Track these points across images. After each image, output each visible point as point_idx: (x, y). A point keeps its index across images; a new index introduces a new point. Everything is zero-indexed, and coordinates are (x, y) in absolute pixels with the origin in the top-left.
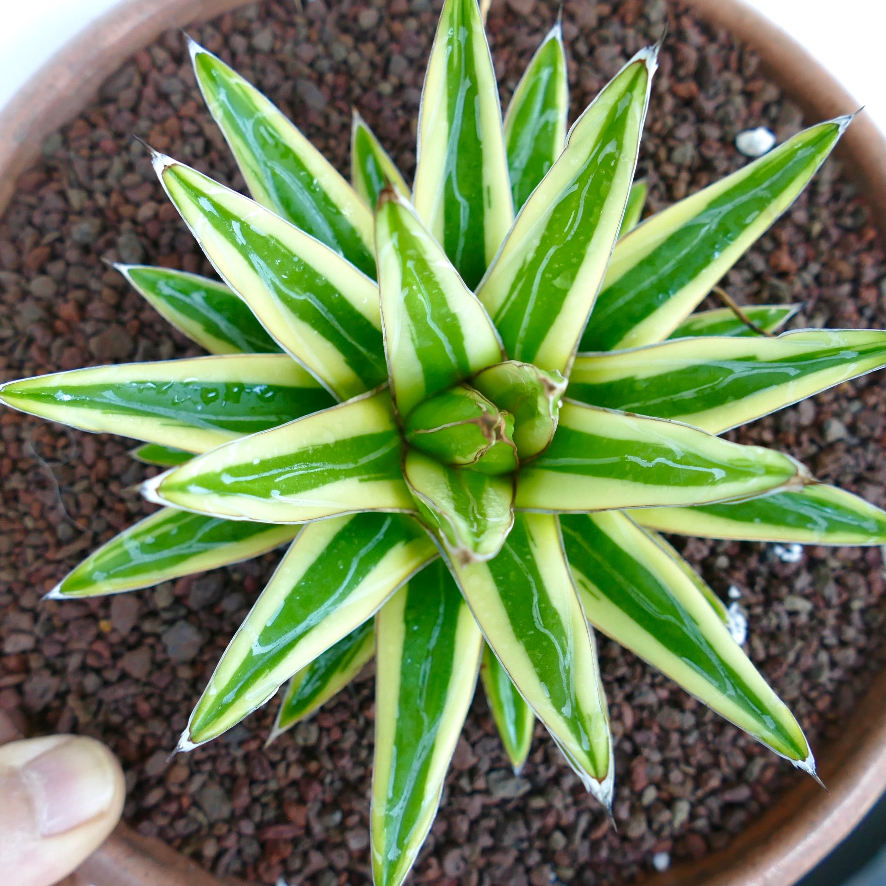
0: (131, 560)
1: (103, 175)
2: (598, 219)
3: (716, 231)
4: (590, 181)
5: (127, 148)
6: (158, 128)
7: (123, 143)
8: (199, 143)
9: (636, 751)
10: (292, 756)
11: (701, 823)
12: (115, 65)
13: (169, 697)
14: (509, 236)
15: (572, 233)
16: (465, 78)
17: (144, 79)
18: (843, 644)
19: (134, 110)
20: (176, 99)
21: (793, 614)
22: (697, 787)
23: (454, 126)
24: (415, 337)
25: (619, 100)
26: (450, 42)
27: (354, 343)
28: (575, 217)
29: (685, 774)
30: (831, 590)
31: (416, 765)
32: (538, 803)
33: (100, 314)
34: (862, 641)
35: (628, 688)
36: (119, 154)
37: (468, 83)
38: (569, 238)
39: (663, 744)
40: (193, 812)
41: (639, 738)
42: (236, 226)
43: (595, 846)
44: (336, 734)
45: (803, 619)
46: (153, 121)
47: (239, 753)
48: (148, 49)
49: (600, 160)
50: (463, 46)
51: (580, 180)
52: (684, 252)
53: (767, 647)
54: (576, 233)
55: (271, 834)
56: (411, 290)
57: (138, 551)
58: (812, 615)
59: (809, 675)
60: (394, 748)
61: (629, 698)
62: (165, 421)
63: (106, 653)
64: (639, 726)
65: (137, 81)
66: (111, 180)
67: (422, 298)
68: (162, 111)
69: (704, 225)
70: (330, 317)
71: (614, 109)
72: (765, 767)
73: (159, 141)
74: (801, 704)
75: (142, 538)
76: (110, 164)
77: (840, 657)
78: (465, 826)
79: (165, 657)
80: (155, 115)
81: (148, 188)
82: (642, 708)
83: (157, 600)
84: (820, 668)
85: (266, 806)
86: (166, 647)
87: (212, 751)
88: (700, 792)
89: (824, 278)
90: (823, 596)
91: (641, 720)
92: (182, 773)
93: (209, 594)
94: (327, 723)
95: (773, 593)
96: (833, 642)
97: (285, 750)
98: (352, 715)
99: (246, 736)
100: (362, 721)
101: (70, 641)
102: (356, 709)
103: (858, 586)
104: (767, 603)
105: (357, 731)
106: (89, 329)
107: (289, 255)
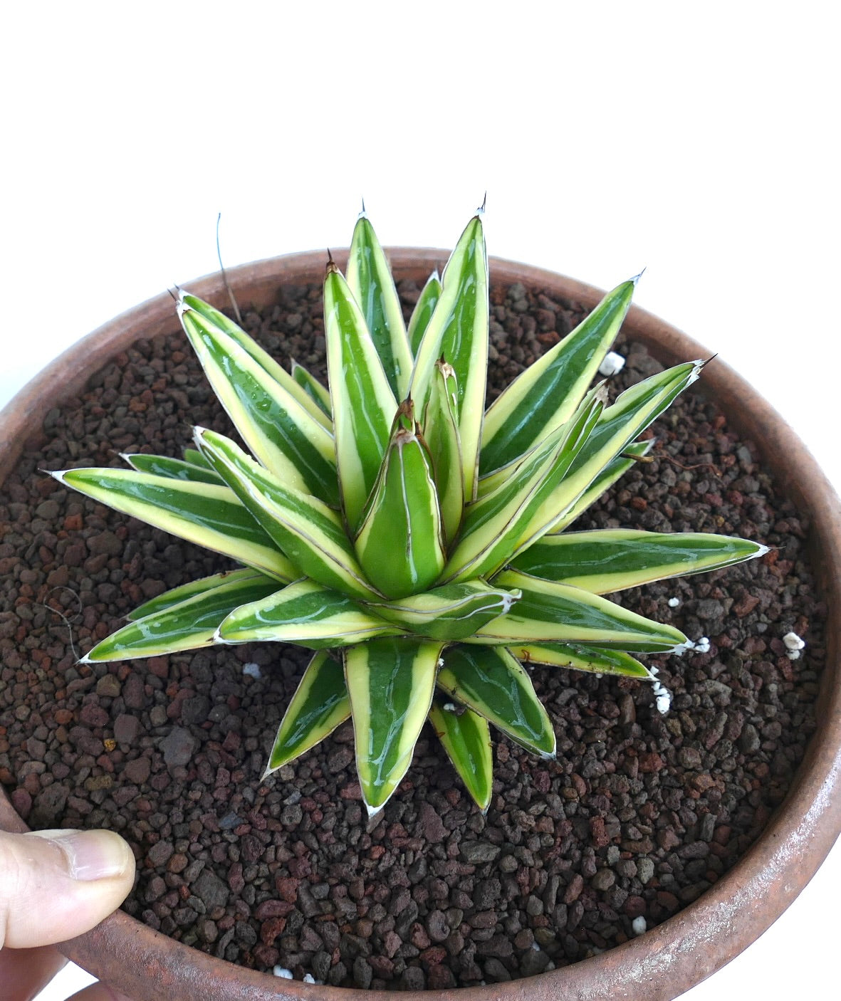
0: (144, 638)
1: (94, 431)
3: (568, 369)
4: (462, 310)
5: (112, 414)
6: (136, 398)
7: (110, 410)
8: (170, 405)
9: (594, 812)
10: (280, 840)
11: (667, 878)
12: (99, 366)
13: (167, 797)
15: (457, 353)
16: (372, 281)
17: (123, 369)
18: (768, 721)
19: (118, 387)
20: (149, 378)
21: (715, 695)
22: (658, 846)
23: (368, 317)
24: (355, 427)
25: (468, 246)
26: (359, 257)
27: (309, 467)
28: (457, 339)
29: (645, 834)
30: (744, 674)
31: (390, 738)
32: (510, 863)
34: (786, 718)
36: (106, 417)
37: (374, 285)
38: (456, 357)
39: (617, 807)
40: (192, 900)
41: (594, 802)
42: (225, 360)
43: (570, 909)
44: (318, 817)
45: (725, 699)
46: (132, 394)
47: (232, 838)
48: (126, 352)
49: (465, 292)
50: (368, 260)
51: (455, 311)
52: (549, 389)
53: (696, 724)
54: (460, 351)
55: (264, 910)
56: (349, 366)
57: (149, 632)
58: (733, 697)
59: (740, 744)
60: (370, 731)
61: (579, 770)
63: (110, 766)
64: (593, 793)
65: (118, 371)
66: (100, 433)
67: (356, 377)
68: (139, 386)
69: (559, 367)
70: (290, 442)
71: (467, 252)
72: (717, 826)
73: (137, 406)
74: (740, 773)
75: (151, 624)
76: (100, 424)
77: (767, 731)
78: (444, 888)
79: (162, 765)
80: (134, 390)
81: (130, 437)
82: (592, 779)
83: (152, 718)
84: (751, 738)
85: (258, 888)
86: (163, 754)
87: (207, 842)
88: (661, 852)
89: (687, 450)
90: (740, 680)
91: (594, 789)
92: (181, 861)
93: (197, 712)
94: (309, 804)
95: (693, 679)
96: (759, 719)
97: (272, 833)
98: (331, 799)
99: (237, 822)
100: (340, 805)
101: (76, 760)
102: (334, 792)
103: (769, 671)
104: (689, 686)
105: (336, 814)
106: (86, 533)
107: (261, 389)
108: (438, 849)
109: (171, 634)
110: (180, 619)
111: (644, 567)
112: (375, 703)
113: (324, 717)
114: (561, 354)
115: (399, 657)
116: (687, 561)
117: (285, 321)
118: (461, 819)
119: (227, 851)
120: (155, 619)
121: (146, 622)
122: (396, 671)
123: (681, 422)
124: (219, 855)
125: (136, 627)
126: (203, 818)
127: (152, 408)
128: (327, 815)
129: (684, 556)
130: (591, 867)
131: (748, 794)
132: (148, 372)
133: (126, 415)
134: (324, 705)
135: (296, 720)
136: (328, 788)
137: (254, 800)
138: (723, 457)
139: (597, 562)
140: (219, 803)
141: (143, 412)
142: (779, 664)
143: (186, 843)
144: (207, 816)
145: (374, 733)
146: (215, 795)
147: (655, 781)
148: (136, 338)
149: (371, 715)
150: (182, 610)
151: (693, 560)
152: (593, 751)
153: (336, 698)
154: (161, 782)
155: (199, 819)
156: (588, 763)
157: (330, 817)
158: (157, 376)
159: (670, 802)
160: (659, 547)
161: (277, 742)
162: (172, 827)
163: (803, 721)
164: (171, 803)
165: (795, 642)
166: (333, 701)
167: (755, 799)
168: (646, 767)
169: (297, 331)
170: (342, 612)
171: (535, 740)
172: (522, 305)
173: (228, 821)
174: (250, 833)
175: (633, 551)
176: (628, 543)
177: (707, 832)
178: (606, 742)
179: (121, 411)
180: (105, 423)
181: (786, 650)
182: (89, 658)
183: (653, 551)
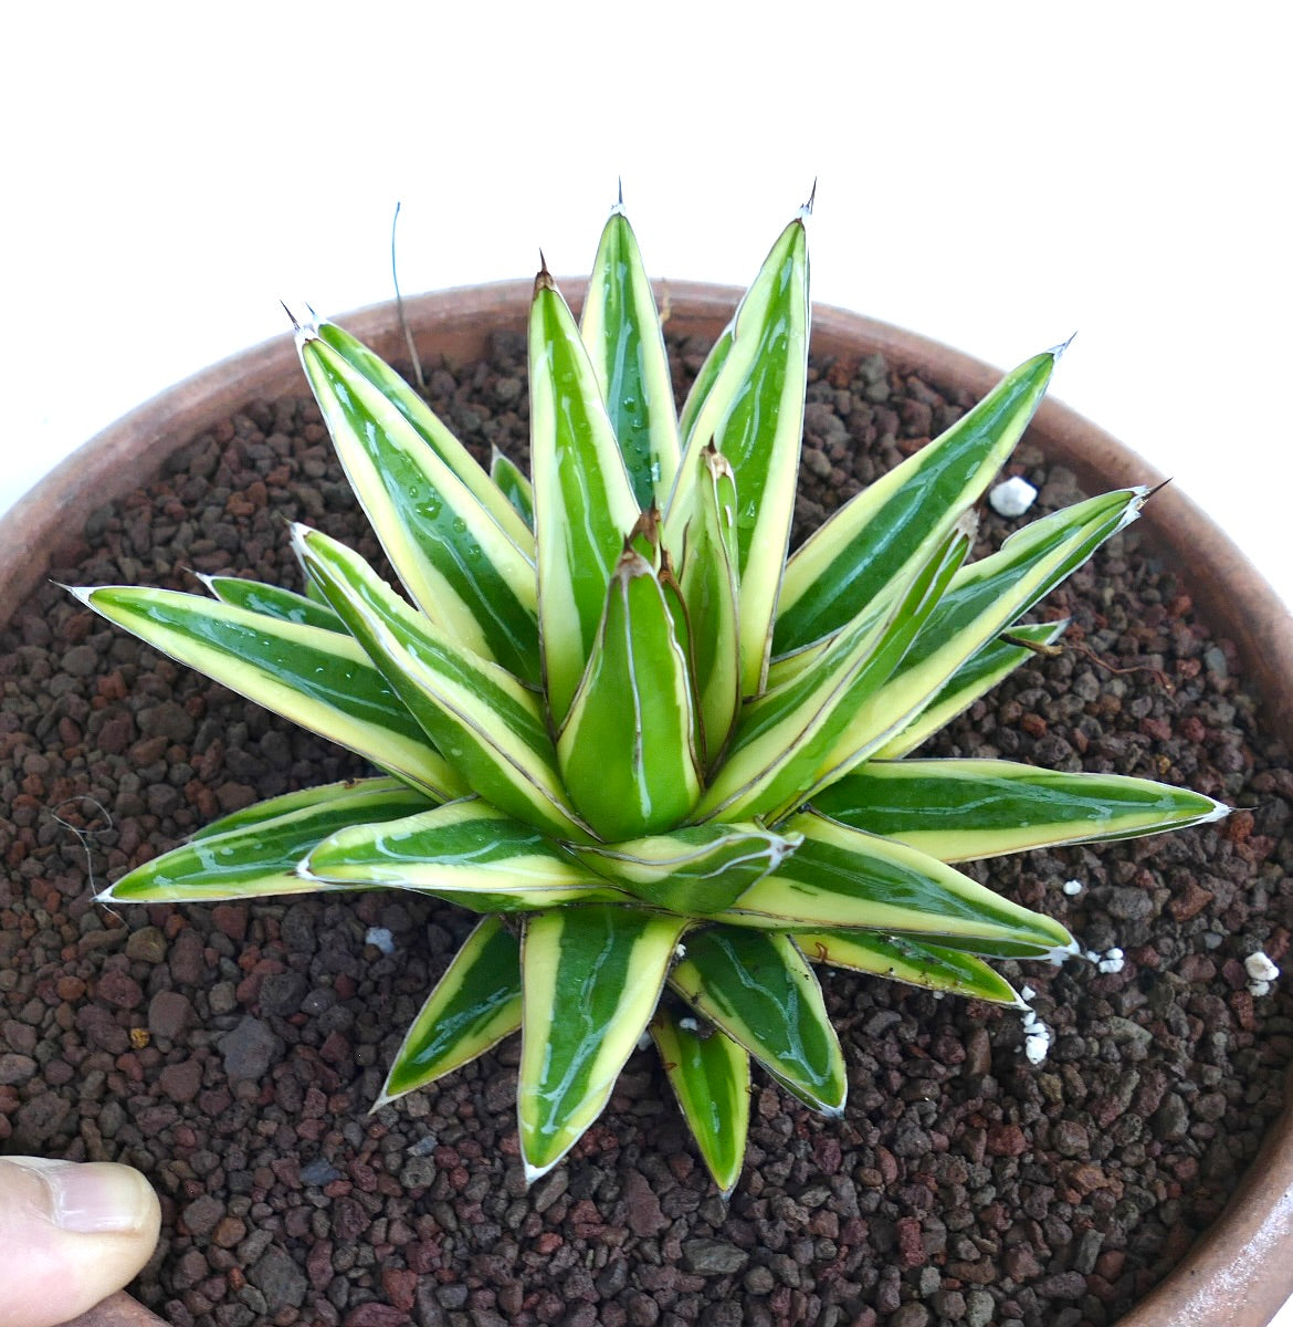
0: (203, 870)
1: (167, 542)
2: (775, 421)
3: (934, 493)
4: (763, 376)
5: (198, 517)
6: (239, 494)
7: (195, 510)
9: (905, 1211)
10: (396, 1210)
11: (1013, 1325)
12: (186, 436)
13: (223, 1127)
14: (680, 471)
15: (750, 448)
16: (625, 323)
17: (224, 447)
18: (1207, 1090)
19: (211, 477)
20: (264, 464)
21: (1124, 1042)
22: (1004, 1274)
23: (614, 380)
25: (781, 269)
26: (607, 280)
27: (496, 618)
28: (751, 425)
29: (984, 1252)
30: (1175, 1013)
31: (578, 1060)
32: (761, 1280)
33: (154, 686)
34: (1236, 1089)
35: (887, 1128)
36: (188, 521)
37: (628, 329)
38: (747, 455)
39: (944, 1206)
40: (246, 1292)
41: (908, 1195)
42: (370, 429)
44: (461, 1179)
45: (1140, 1050)
46: (233, 487)
47: (321, 1201)
48: (232, 418)
49: (771, 349)
50: (621, 285)
51: (752, 379)
53: (1088, 1085)
54: (755, 447)
55: (361, 1317)
56: (566, 452)
57: (213, 861)
58: (1153, 1047)
59: (1155, 1123)
60: (548, 1047)
61: (889, 1142)
62: (267, 674)
63: (136, 1072)
64: (908, 1180)
65: (215, 449)
66: (175, 545)
68: (246, 475)
69: (920, 487)
70: (468, 574)
71: (778, 282)
72: (1104, 1251)
73: (240, 506)
74: (1151, 1170)
75: (217, 848)
76: (178, 531)
77: (1202, 1106)
78: (652, 1310)
79: (219, 1076)
80: (236, 480)
81: (223, 556)
82: (910, 1158)
83: (212, 999)
84: (1174, 1114)
85: (354, 1283)
86: (222, 1058)
87: (279, 1203)
88: (1008, 1284)
89: (1123, 646)
90: (1167, 1021)
91: (910, 1174)
92: (235, 1229)
93: (285, 997)
94: (447, 1158)
95: (1090, 1012)
96: (1190, 1086)
97: (386, 1198)
98: (486, 1152)
99: (331, 1177)
100: (498, 1163)
101: (86, 1058)
102: (490, 1142)
103: (1216, 1012)
104: (1082, 1024)
105: (491, 1176)
106: (137, 702)
107: (425, 482)
108: (648, 1247)
109: (248, 867)
110: (265, 845)
111: (1025, 824)
112: (563, 1004)
113: (481, 1021)
114: (925, 466)
115: (612, 934)
116: (1094, 820)
117: (494, 388)
118: (691, 1201)
119: (309, 1220)
120: (226, 842)
121: (209, 846)
122: (603, 957)
123: (1119, 599)
124: (296, 1225)
125: (192, 851)
126: (277, 1165)
127: (264, 511)
128: (475, 1178)
129: (1091, 811)
130: (892, 1297)
131: (1159, 1205)
132: (262, 453)
133: (220, 519)
134: (485, 1003)
135: (437, 1022)
136: (482, 1135)
137: (361, 1145)
138: (1179, 662)
139: (949, 811)
140: (304, 1144)
141: (249, 517)
142: (1234, 1001)
143: (247, 1201)
144: (284, 1161)
145: (553, 1051)
146: (300, 1130)
147: (1011, 1170)
148: (252, 397)
149: (553, 1022)
150: (271, 831)
151: (1105, 818)
152: (914, 1113)
153: (504, 994)
154: (215, 1102)
155: (270, 1166)
156: (904, 1132)
157: (479, 1182)
158: (277, 461)
159: (1031, 1206)
160: (1052, 793)
161: (402, 1055)
162: (227, 1174)
163: (1263, 1096)
164: (230, 1137)
165: (1263, 968)
166: (500, 997)
167: (1170, 1213)
168: (999, 1145)
169: (511, 406)
170: (523, 854)
171: (814, 1085)
172: (879, 391)
173: (316, 1173)
174: (350, 1195)
175: (1010, 796)
176: (1003, 783)
177: (1087, 1259)
178: (938, 1101)
179: (211, 512)
180: (186, 529)
181: (1246, 980)
182: (112, 895)
183: (1042, 799)
